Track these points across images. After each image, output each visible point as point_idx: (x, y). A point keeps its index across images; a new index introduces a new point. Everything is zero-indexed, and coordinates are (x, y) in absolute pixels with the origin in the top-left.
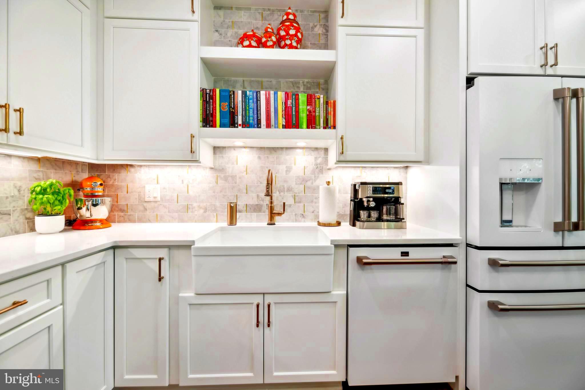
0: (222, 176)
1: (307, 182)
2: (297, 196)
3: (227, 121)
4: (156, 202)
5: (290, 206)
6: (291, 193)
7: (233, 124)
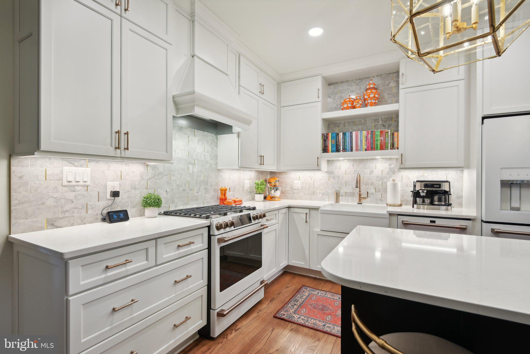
0: (332, 176)
1: (383, 179)
2: (377, 188)
3: (335, 149)
4: (299, 189)
5: (372, 194)
6: (373, 186)
7: (338, 150)
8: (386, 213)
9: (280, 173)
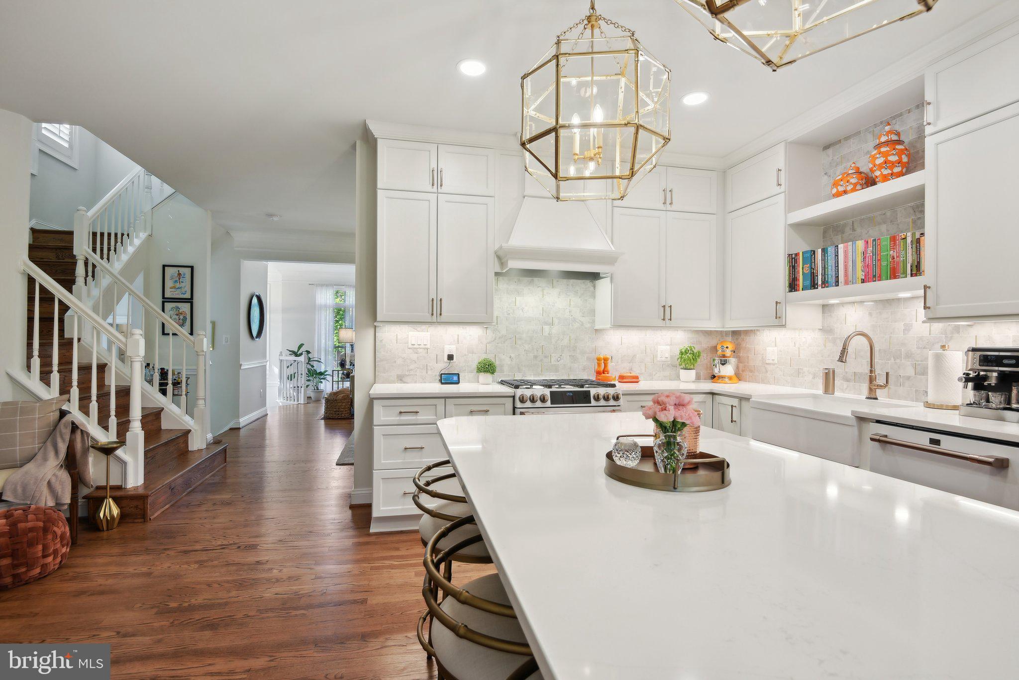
0: (831, 337)
1: (933, 344)
2: (919, 365)
3: (808, 283)
4: (774, 364)
5: (909, 378)
6: (910, 360)
7: (814, 286)
8: (849, 414)
9: (747, 332)
